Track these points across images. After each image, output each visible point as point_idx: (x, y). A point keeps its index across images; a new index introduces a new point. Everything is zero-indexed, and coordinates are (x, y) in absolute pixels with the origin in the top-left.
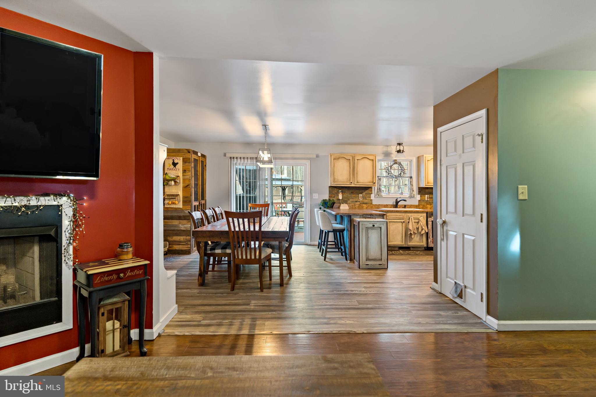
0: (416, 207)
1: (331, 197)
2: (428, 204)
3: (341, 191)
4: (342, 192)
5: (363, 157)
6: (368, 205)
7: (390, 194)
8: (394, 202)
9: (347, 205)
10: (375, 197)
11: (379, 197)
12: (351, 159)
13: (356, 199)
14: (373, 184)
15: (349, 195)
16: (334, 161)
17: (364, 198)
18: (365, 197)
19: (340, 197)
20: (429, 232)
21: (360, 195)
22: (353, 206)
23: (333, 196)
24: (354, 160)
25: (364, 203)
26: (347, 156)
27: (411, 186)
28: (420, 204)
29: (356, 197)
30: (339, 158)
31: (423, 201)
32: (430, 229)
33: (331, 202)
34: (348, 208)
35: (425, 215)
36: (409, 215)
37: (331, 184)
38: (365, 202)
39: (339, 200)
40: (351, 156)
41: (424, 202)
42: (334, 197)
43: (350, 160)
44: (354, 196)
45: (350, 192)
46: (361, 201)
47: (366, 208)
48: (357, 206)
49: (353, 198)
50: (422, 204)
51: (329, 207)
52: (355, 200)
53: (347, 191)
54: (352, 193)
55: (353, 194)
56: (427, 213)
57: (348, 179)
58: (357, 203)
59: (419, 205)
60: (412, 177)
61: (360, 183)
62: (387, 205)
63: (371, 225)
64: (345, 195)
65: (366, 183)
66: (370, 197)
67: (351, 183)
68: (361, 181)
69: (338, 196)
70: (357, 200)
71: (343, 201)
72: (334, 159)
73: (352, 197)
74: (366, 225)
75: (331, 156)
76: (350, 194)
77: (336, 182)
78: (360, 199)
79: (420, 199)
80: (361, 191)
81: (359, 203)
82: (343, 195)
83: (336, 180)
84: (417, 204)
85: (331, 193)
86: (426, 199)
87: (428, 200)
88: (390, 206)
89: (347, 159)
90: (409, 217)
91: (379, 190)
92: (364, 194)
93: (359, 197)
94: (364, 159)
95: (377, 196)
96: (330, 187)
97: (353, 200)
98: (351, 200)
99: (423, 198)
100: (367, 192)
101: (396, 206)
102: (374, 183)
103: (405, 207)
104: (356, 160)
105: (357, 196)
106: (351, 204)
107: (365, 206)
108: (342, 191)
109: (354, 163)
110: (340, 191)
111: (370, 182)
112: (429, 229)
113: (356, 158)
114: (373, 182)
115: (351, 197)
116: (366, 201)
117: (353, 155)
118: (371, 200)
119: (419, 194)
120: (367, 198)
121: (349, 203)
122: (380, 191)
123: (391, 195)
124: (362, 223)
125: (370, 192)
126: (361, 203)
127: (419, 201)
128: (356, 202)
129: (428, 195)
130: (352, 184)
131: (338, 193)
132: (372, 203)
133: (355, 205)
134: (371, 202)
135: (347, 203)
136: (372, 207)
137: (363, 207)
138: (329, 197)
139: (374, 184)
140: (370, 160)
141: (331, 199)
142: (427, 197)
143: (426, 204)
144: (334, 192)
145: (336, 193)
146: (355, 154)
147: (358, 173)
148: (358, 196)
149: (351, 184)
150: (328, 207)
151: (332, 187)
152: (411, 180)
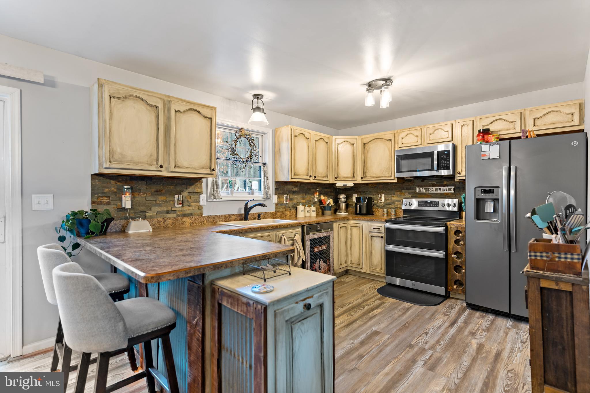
0: (273, 215)
1: (100, 203)
2: (287, 210)
3: (129, 187)
4: (133, 190)
5: (189, 108)
6: (194, 218)
7: (234, 195)
8: (240, 209)
9: (146, 223)
10: (207, 201)
11: (215, 200)
12: (160, 106)
13: (166, 206)
14: (211, 171)
15: (151, 198)
16: (110, 102)
17: (186, 203)
18: (188, 201)
19: (127, 202)
21: (177, 196)
22: (159, 223)
23: (105, 200)
24: (169, 110)
25: (185, 215)
26: (148, 95)
27: (265, 180)
28: (278, 210)
29: (166, 202)
30: (126, 98)
31: (281, 205)
33: (101, 219)
34: (151, 230)
35: (300, 229)
36: (280, 233)
37: (100, 165)
38: (187, 212)
39: (124, 209)
40: (160, 98)
41: (283, 206)
42: (108, 204)
43: (156, 107)
44: (163, 201)
45: (153, 190)
46: (180, 209)
47: (191, 225)
48: (170, 222)
49: (159, 205)
50: (280, 210)
51: (93, 233)
52: (165, 209)
53: (144, 187)
54: (157, 191)
55: (161, 195)
56: (303, 227)
57: (151, 155)
58: (169, 215)
59: (276, 212)
60: (266, 163)
61: (183, 167)
62: (229, 216)
63: (300, 308)
64: (140, 198)
65: (195, 168)
66: (198, 201)
67: (161, 166)
68: (185, 164)
69: (121, 199)
70: (170, 209)
71: (135, 213)
72: (110, 97)
73: (158, 202)
74: (288, 310)
75: (100, 86)
76: (152, 195)
77: (116, 161)
78: (176, 205)
79: (278, 201)
80: (179, 188)
81: (174, 215)
82: (133, 198)
83: (116, 157)
84: (273, 210)
85: (97, 194)
86: (285, 202)
87: (287, 202)
88: (234, 217)
89: (150, 105)
91: (216, 185)
92: (185, 194)
93: (174, 201)
94: (191, 112)
95: (212, 197)
96: (95, 176)
97: (159, 210)
98: (155, 209)
99: (281, 199)
100: (190, 189)
101: (245, 217)
102: (214, 170)
103: (259, 216)
104: (173, 113)
105: (168, 199)
106: (155, 220)
107: (187, 220)
108: (132, 188)
109: (169, 118)
110: (126, 187)
111: (203, 168)
112: (307, 254)
113: (174, 107)
114: (210, 168)
115: (154, 202)
116: (189, 210)
117: (166, 99)
118: (200, 208)
119: (276, 194)
120: (192, 204)
121: (151, 217)
122: (217, 188)
123: (237, 196)
124: (276, 308)
125: (199, 191)
126: (178, 216)
127: (276, 204)
128: (168, 212)
129: (288, 195)
130: (162, 169)
131: (121, 192)
132: (202, 214)
133: (165, 221)
134: (199, 211)
135: (145, 218)
136: (201, 222)
137: (183, 224)
138: (93, 203)
139: (213, 172)
140: (204, 117)
141: (101, 209)
142: (287, 198)
143: (284, 209)
144: (106, 190)
145: (115, 193)
146: (169, 97)
147: (177, 145)
148: (172, 199)
149: (160, 169)
150: (89, 235)
151: (101, 178)
152: (265, 169)
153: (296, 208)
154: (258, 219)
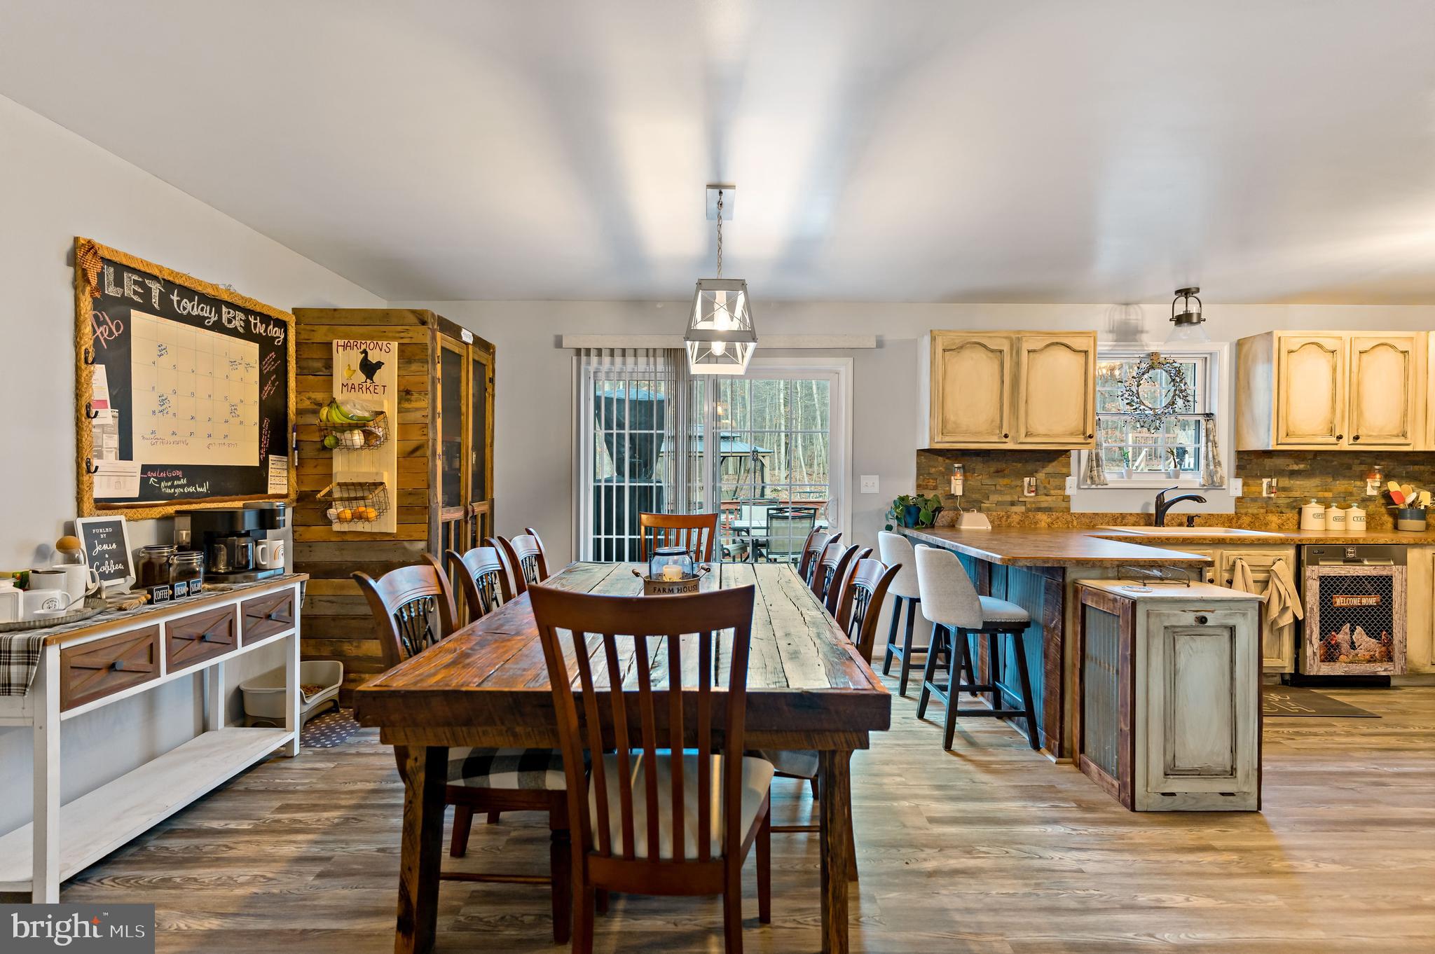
0: (1229, 521)
1: (926, 487)
2: (1272, 512)
3: (960, 465)
4: (965, 470)
5: (1048, 342)
6: (1055, 515)
7: (1134, 477)
8: (1147, 505)
9: (983, 517)
10: (1079, 488)
11: (1094, 486)
12: (1006, 348)
13: (1011, 494)
14: (1085, 438)
15: (988, 482)
16: (943, 357)
17: (1041, 491)
18: (1045, 488)
19: (957, 487)
20: (1308, 621)
21: (1026, 480)
22: (1000, 518)
23: (932, 483)
24: (1018, 353)
25: (1039, 509)
26: (990, 337)
27: (1210, 449)
28: (1243, 511)
29: (1011, 488)
30: (961, 347)
31: (1254, 500)
32: (1312, 609)
33: (931, 506)
34: (990, 528)
35: (1291, 553)
36: (1232, 553)
37: (932, 439)
38: (1044, 505)
39: (954, 497)
40: (1006, 338)
41: (1259, 504)
42: (935, 488)
43: (1001, 351)
44: (1005, 485)
45: (992, 470)
46: (1032, 500)
47: (1049, 526)
48: (1015, 519)
49: (1001, 493)
50: (1250, 511)
51: (923, 523)
52: (1008, 498)
53: (979, 466)
54: (997, 471)
55: (1004, 477)
56: (1299, 548)
57: (992, 421)
58: (1015, 509)
59: (1238, 515)
60: (1212, 414)
61: (1038, 435)
62: (1123, 516)
63: (1189, 619)
64: (975, 481)
65: (1057, 436)
66: (1063, 488)
67: (1006, 436)
68: (1042, 430)
69: (949, 482)
70: (1016, 498)
71: (967, 502)
72: (944, 350)
73: (998, 487)
74: (1168, 616)
75: (933, 339)
76: (991, 477)
77: (953, 432)
78: (1026, 493)
79: (1243, 493)
80: (1030, 467)
81: (1023, 509)
82: (965, 481)
83: (950, 427)
84: (1230, 510)
85: (923, 475)
86: (1265, 494)
87: (1273, 495)
88: (1132, 519)
89: (992, 351)
90: (1231, 563)
91: (1095, 461)
92: (1041, 475)
93: (1022, 486)
94: (1055, 347)
95: (1089, 482)
96: (921, 452)
97: (1000, 499)
98: (994, 498)
99: (1253, 489)
100: (1050, 468)
101: (1158, 518)
102: (1091, 437)
103: (1190, 521)
104: (1024, 353)
105: (1014, 483)
106: (994, 513)
107: (1043, 519)
108: (963, 467)
109: (1018, 364)
110: (956, 465)
111: (1072, 434)
112: (1308, 606)
113: (1026, 346)
114: (1084, 433)
115: (993, 488)
116: (1045, 501)
117: (1014, 336)
118: (1067, 499)
119: (1237, 476)
120: (1052, 492)
121: (988, 510)
122: (1098, 466)
123: (1138, 481)
124: (1149, 607)
125: (1064, 470)
126: (1028, 510)
127: (1239, 500)
128: (1013, 504)
129: (1274, 481)
130: (1006, 440)
131: (950, 472)
132: (1068, 509)
133: (1008, 517)
134: (1064, 504)
135: (980, 510)
136: (1068, 523)
137: (1036, 523)
138: (918, 486)
139: (1089, 440)
140: (1074, 351)
141: (929, 495)
142: (1270, 486)
143: (1262, 511)
144: (933, 470)
145: (942, 474)
146: (1019, 332)
147: (1029, 402)
148: (1019, 483)
149: (1004, 440)
150: (917, 524)
151: (927, 454)
152: (1208, 426)
153: (1301, 509)
154: (1188, 526)
